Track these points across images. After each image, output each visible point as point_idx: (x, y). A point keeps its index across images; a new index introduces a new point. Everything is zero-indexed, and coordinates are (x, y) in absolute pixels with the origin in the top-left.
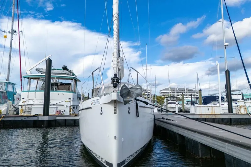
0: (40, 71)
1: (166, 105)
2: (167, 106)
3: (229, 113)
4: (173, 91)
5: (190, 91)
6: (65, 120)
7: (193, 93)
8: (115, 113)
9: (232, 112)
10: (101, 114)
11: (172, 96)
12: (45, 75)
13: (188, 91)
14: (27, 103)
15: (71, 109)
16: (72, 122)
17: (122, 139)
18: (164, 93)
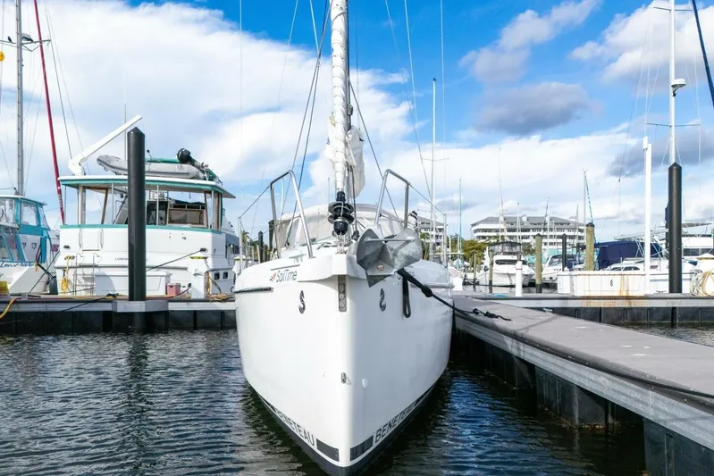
0: (112, 164)
1: (489, 267)
2: (491, 271)
3: (671, 291)
4: (510, 226)
5: (562, 224)
6: (195, 312)
7: (569, 230)
8: (342, 308)
9: (680, 290)
10: (302, 310)
11: (507, 239)
12: (126, 177)
13: (556, 224)
14: (80, 261)
15: (210, 281)
16: (215, 319)
17: (364, 383)
18: (485, 230)
